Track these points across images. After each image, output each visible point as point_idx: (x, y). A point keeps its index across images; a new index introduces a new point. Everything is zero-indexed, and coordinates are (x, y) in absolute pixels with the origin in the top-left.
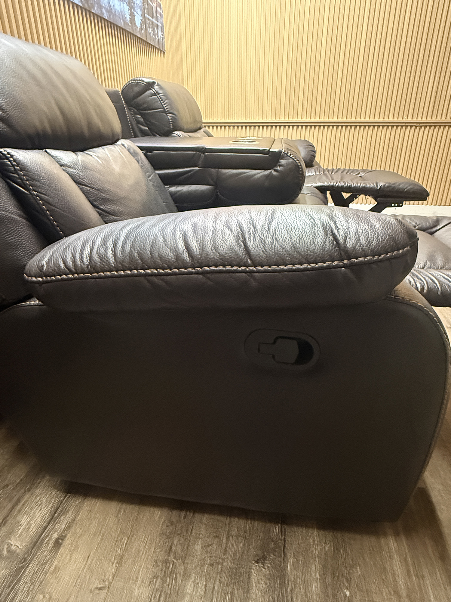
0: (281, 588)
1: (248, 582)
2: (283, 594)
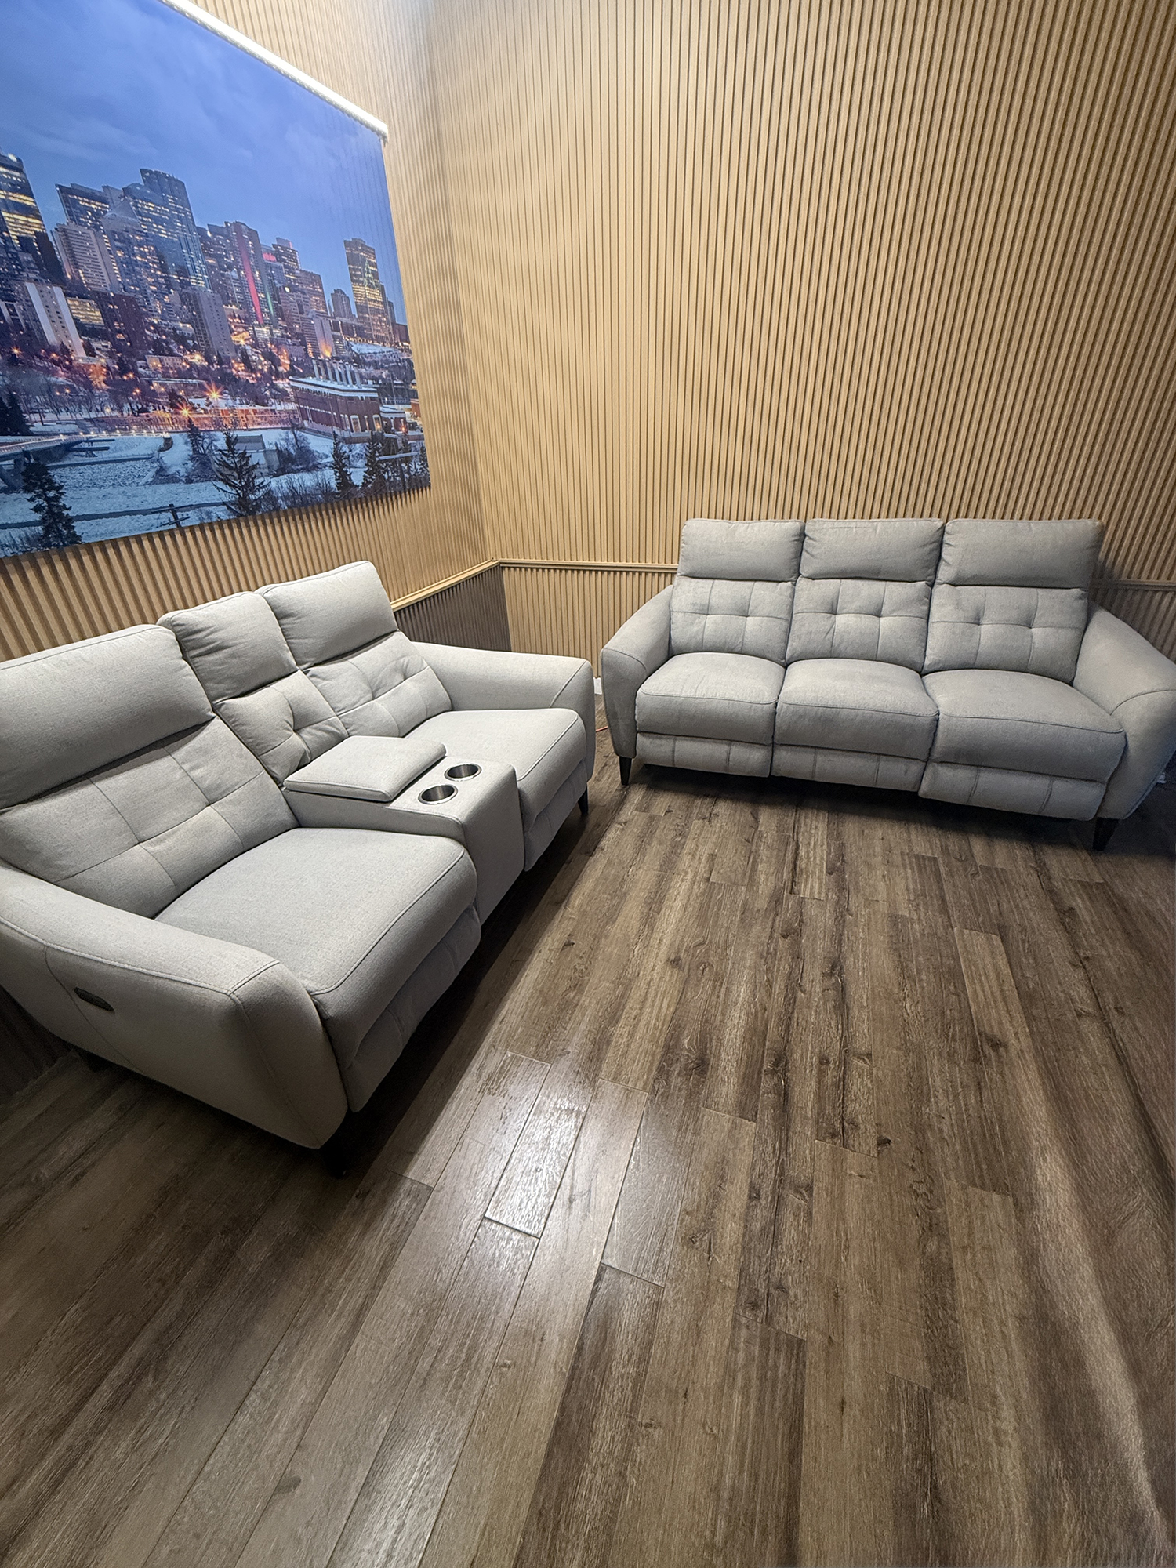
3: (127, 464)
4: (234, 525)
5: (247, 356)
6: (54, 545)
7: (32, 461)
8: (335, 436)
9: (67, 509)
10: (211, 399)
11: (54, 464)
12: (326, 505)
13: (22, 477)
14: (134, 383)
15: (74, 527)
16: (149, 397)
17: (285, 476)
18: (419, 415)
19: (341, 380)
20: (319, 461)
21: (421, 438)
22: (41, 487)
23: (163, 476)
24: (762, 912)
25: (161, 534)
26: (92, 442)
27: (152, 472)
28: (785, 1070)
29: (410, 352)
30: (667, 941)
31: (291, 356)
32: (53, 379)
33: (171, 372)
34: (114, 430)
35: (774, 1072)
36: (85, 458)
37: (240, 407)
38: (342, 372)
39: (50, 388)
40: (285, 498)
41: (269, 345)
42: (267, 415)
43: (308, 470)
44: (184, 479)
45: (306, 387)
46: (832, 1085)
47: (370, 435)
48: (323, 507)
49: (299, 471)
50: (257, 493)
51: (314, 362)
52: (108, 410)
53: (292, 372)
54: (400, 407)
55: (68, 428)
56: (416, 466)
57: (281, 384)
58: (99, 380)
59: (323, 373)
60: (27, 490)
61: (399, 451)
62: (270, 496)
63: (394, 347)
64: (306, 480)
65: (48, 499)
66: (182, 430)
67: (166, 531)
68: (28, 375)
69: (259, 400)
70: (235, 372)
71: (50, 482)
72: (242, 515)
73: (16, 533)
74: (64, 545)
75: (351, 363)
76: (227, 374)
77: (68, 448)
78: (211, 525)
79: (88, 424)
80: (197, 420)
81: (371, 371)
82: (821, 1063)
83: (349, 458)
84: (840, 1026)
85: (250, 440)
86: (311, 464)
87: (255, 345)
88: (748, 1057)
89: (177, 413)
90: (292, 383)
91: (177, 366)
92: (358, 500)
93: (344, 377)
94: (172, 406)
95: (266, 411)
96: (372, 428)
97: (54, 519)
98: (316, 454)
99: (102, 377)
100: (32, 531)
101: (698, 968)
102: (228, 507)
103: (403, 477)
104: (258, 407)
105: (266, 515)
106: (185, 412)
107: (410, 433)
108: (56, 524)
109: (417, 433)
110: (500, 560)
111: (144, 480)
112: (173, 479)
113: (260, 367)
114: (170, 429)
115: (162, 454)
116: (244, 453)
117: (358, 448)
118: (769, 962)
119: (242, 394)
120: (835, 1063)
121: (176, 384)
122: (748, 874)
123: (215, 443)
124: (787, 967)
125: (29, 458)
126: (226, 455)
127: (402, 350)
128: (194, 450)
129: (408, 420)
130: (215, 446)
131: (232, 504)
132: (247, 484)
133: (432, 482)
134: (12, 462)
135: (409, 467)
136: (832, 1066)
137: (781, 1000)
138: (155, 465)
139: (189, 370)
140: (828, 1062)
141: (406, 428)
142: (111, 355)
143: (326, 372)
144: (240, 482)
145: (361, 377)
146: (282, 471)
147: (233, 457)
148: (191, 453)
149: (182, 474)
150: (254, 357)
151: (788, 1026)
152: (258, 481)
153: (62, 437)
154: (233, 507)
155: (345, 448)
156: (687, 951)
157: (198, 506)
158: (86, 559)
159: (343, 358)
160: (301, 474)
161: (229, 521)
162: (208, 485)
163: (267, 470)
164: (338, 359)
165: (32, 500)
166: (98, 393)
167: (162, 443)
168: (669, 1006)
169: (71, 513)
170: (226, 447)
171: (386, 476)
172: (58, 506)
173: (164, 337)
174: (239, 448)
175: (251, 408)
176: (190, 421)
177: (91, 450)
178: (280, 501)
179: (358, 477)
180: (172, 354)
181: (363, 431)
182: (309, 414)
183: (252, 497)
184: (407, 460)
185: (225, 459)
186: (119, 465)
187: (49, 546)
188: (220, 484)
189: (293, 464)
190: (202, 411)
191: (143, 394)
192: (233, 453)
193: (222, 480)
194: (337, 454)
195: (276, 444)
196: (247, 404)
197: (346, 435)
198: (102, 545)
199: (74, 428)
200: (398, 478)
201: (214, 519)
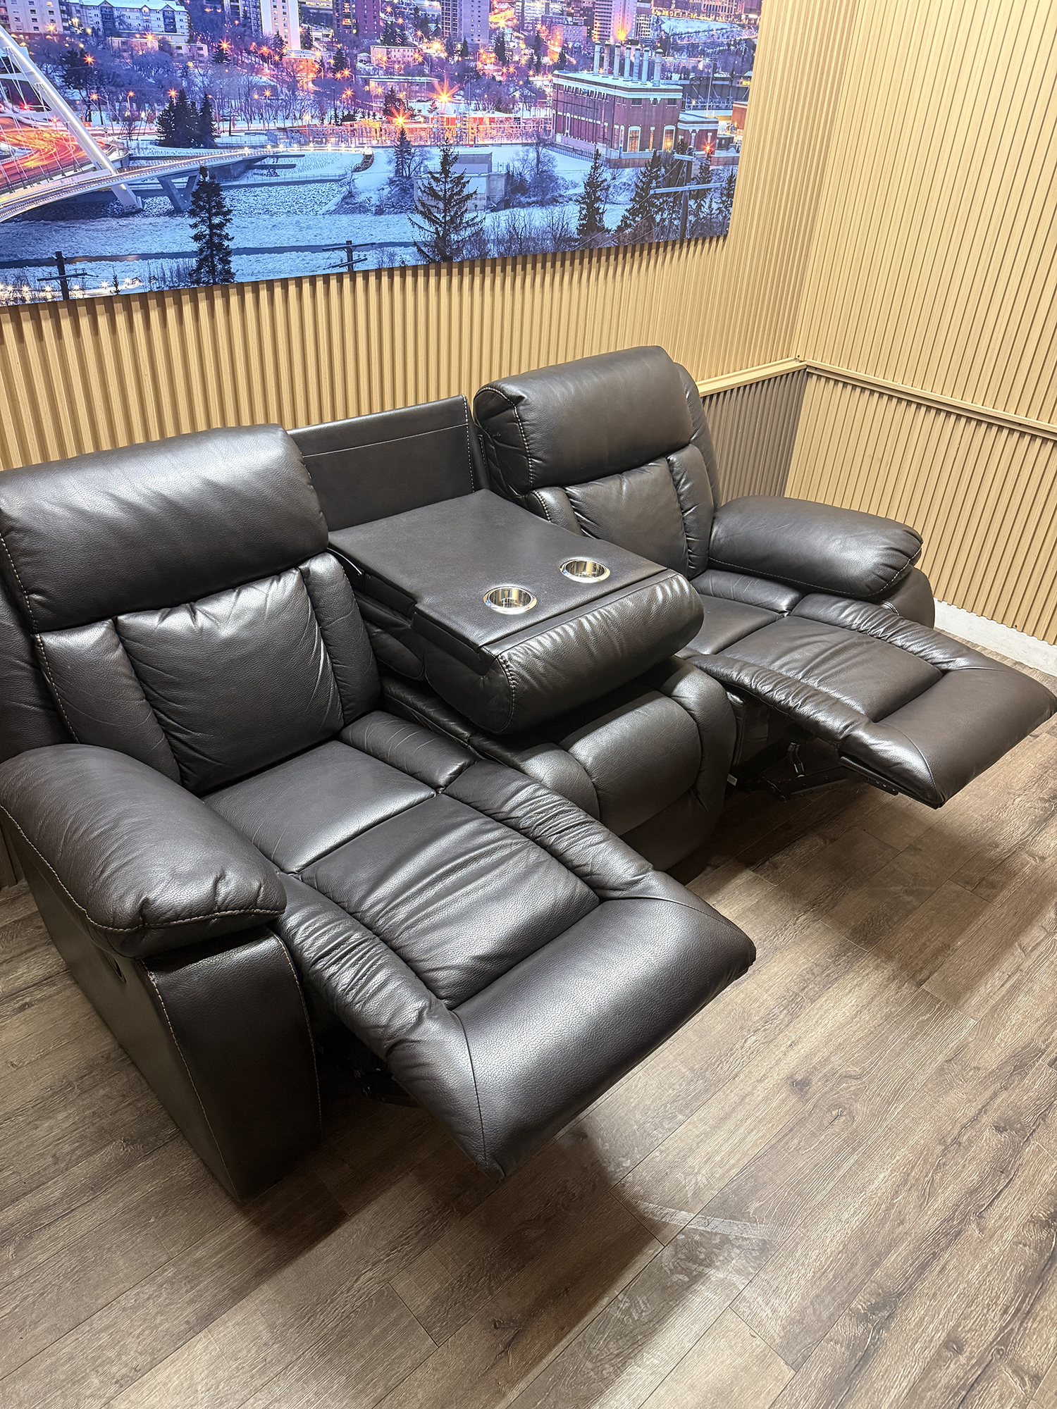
0: (116, 1172)
1: (101, 1148)
2: (111, 1177)
3: (311, 186)
4: (421, 272)
5: (503, 43)
6: (204, 283)
7: (207, 179)
8: (597, 155)
9: (230, 240)
10: (437, 104)
11: (230, 184)
12: (554, 255)
13: (192, 199)
14: (348, 82)
15: (230, 261)
16: (361, 100)
17: (507, 212)
18: (741, 125)
19: (631, 75)
20: (562, 193)
21: (735, 161)
22: (209, 211)
23: (350, 204)
24: (982, 1073)
25: (326, 278)
26: (278, 157)
27: (338, 198)
28: (883, 1325)
29: (757, 28)
30: (803, 1049)
31: (566, 41)
32: (255, 79)
33: (397, 66)
34: (307, 143)
35: (863, 1318)
36: (265, 178)
37: (473, 115)
38: (636, 62)
39: (250, 87)
40: (499, 242)
41: (539, 26)
42: (507, 125)
43: (542, 204)
44: (373, 209)
45: (573, 85)
46: (946, 1388)
47: (651, 156)
48: (549, 257)
49: (529, 204)
50: (462, 233)
51: (597, 48)
52: (307, 118)
53: (562, 64)
54: (710, 114)
55: (256, 140)
56: (712, 204)
57: (539, 81)
58: (307, 81)
59: (606, 64)
60: (193, 213)
61: (689, 180)
62: (478, 239)
63: (731, 23)
64: (535, 218)
65: (211, 227)
66: (389, 143)
67: (333, 274)
68: (229, 75)
69: (501, 104)
70: (480, 65)
71: (220, 205)
72: (434, 261)
73: (167, 264)
74: (215, 283)
75: (654, 48)
76: (469, 70)
77: (249, 165)
78: (391, 271)
79: (281, 135)
80: (411, 130)
81: (683, 60)
82: (947, 1344)
83: (607, 189)
84: (1012, 1310)
85: (474, 160)
86: (549, 196)
87: (518, 28)
88: (835, 1277)
89: (389, 122)
90: (556, 81)
91: (406, 59)
92: (604, 252)
93: (636, 70)
94: (387, 112)
95: (507, 119)
96: (658, 145)
97: (212, 252)
98: (560, 181)
99: (312, 76)
100: (185, 263)
101: (829, 1111)
102: (420, 250)
103: (684, 220)
104: (498, 115)
105: (467, 264)
106: (400, 121)
107: (719, 154)
108: (212, 256)
109: (731, 153)
110: (810, 361)
111: (325, 208)
112: (362, 209)
113: (516, 58)
114: (374, 143)
115: (356, 175)
116: (461, 178)
117: (628, 175)
118: (949, 1156)
119: (481, 96)
120: (970, 1359)
121: (399, 83)
122: (992, 1002)
123: (426, 162)
124: (975, 1177)
125: (205, 176)
126: (436, 180)
127: (743, 26)
128: (397, 172)
129: (720, 133)
130: (426, 166)
131: (426, 245)
132: (452, 221)
133: (732, 230)
134: (185, 179)
135: (700, 206)
136: (963, 1359)
137: (934, 1223)
138: (344, 189)
139: (422, 64)
140: (960, 1351)
141: (713, 146)
142: (329, 47)
143: (611, 64)
144: (444, 217)
145: (664, 69)
146: (506, 204)
147: (446, 182)
148: (392, 175)
149: (373, 203)
150: (512, 44)
151: (924, 1267)
152: (468, 216)
153: (247, 152)
154: (425, 250)
155: (607, 175)
156: (826, 1078)
157: (382, 245)
158: (234, 300)
159: (645, 41)
160: (530, 210)
161: (415, 269)
162: (403, 218)
163: (484, 202)
164: (634, 42)
165: (195, 226)
166: (301, 94)
167: (359, 161)
168: (755, 1145)
169: (232, 245)
170: (439, 168)
171: (658, 218)
172: (220, 235)
173: (400, 21)
174: (456, 170)
175: (486, 115)
176: (403, 133)
177: (274, 167)
178: (491, 246)
179: (612, 217)
180: (404, 42)
181: (642, 149)
182: (568, 123)
183: (454, 237)
184: (700, 195)
185: (434, 184)
186: (301, 188)
187: (198, 282)
188: (418, 218)
189: (523, 195)
190: (422, 120)
191: (354, 97)
192: (446, 176)
193: (422, 213)
194: (593, 184)
195: (508, 166)
196: (484, 110)
197: (614, 155)
198: (255, 286)
199: (263, 138)
200: (676, 222)
201: (397, 264)
